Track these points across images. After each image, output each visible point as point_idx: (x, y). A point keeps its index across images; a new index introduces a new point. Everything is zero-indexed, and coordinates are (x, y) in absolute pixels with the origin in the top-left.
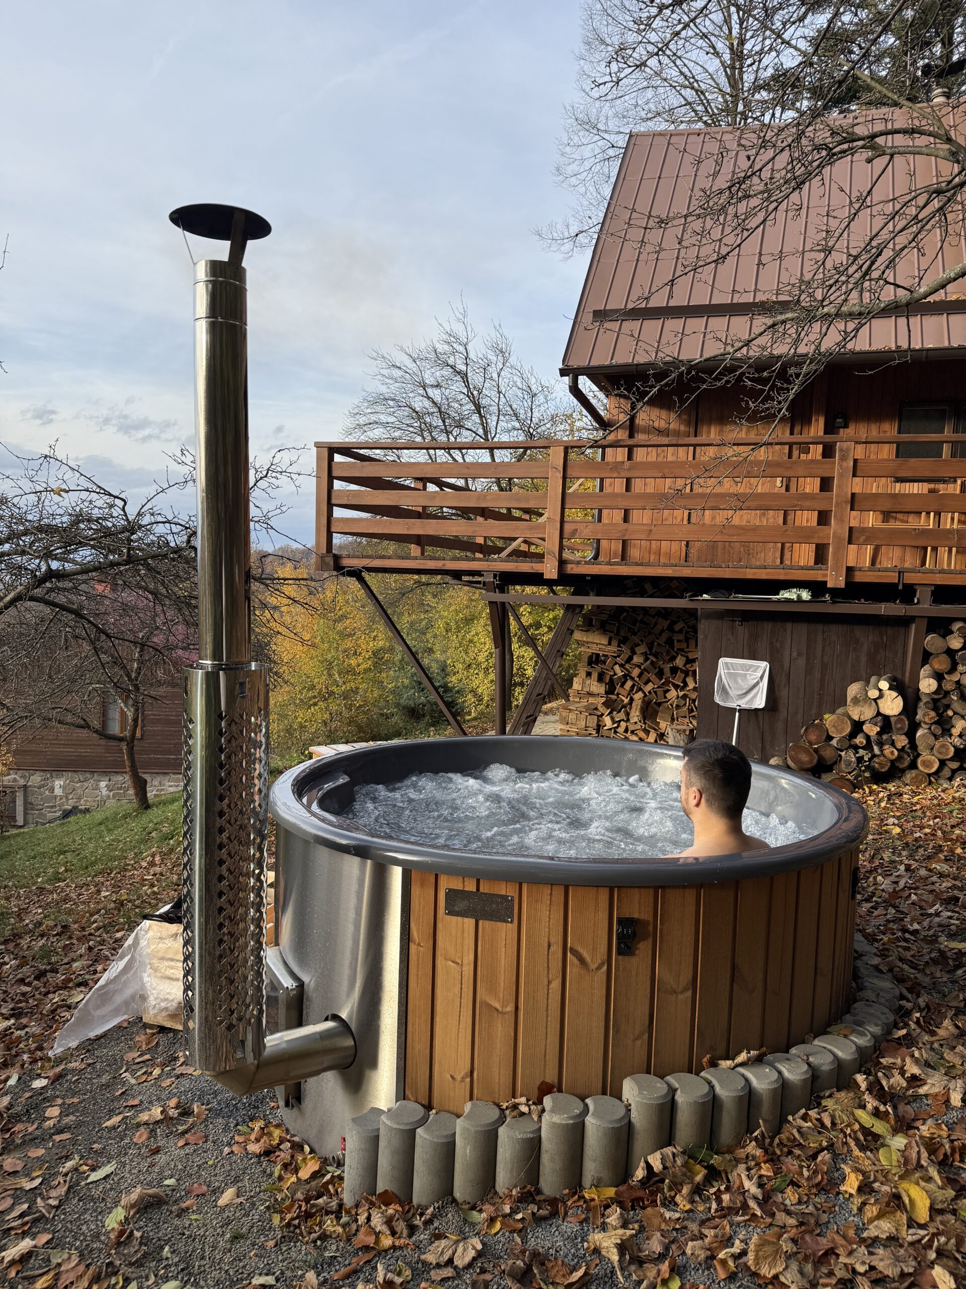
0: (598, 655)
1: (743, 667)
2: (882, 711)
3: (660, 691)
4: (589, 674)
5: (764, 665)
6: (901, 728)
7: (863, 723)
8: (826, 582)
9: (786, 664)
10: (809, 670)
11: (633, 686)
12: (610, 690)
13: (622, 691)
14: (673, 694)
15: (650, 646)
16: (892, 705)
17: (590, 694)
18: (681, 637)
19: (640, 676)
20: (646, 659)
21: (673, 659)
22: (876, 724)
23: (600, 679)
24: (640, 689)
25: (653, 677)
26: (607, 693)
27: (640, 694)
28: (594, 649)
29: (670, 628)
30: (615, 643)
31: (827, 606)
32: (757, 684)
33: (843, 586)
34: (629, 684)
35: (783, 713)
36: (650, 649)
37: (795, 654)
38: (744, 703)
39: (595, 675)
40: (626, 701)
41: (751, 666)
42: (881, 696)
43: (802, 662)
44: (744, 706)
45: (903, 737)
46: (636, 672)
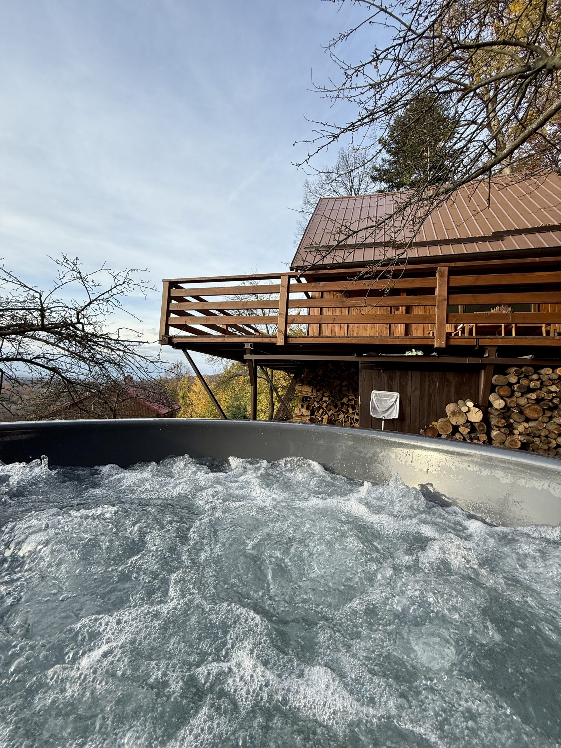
0: (307, 397)
1: (385, 396)
2: (469, 419)
3: (336, 414)
4: (302, 406)
5: (396, 395)
6: (483, 430)
7: (458, 427)
8: (433, 345)
9: (409, 394)
10: (421, 397)
11: (323, 413)
12: (312, 414)
13: (318, 414)
14: (341, 416)
15: (331, 393)
16: (476, 416)
17: (303, 416)
18: (346, 388)
19: (326, 407)
20: (329, 399)
21: (342, 399)
22: (467, 427)
23: (308, 409)
24: (326, 413)
25: (332, 408)
26: (311, 415)
27: (326, 416)
28: (305, 394)
29: (341, 384)
30: (315, 391)
31: (435, 358)
32: (393, 405)
33: (444, 347)
34: (321, 411)
35: (408, 421)
36: (331, 394)
37: (413, 388)
38: (386, 416)
39: (305, 407)
40: (320, 419)
41: (390, 395)
42: (469, 411)
43: (417, 393)
44: (387, 417)
45: (484, 435)
46: (324, 405)
